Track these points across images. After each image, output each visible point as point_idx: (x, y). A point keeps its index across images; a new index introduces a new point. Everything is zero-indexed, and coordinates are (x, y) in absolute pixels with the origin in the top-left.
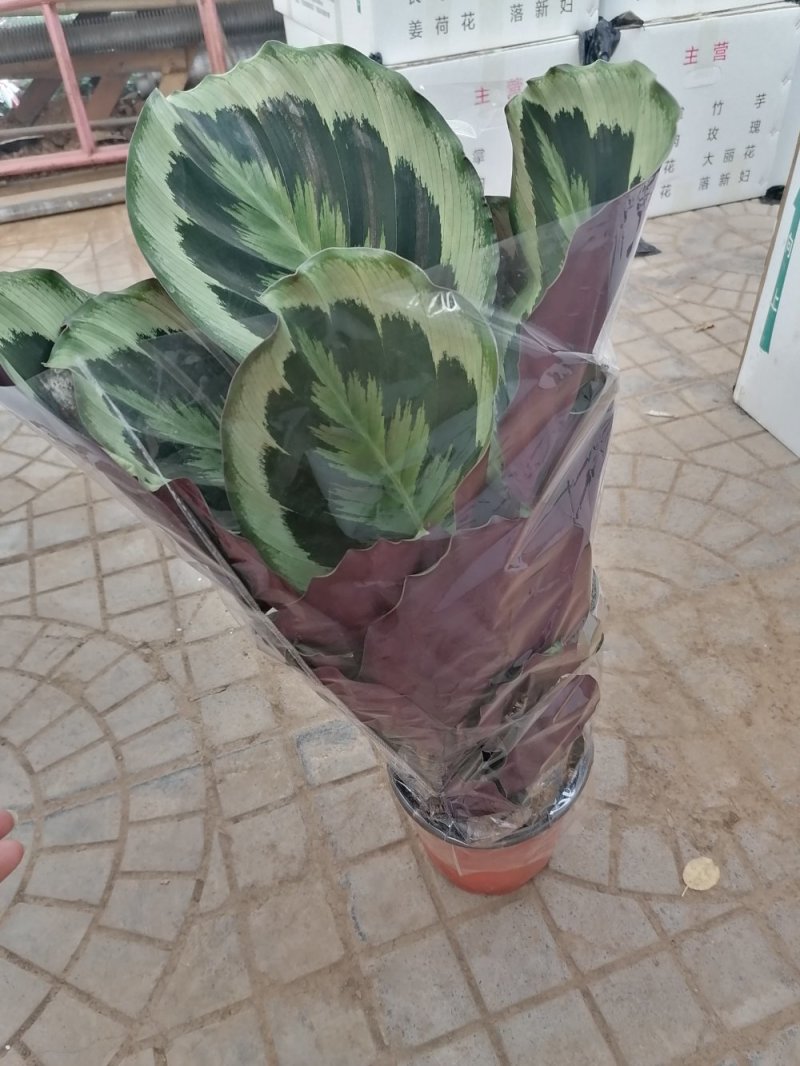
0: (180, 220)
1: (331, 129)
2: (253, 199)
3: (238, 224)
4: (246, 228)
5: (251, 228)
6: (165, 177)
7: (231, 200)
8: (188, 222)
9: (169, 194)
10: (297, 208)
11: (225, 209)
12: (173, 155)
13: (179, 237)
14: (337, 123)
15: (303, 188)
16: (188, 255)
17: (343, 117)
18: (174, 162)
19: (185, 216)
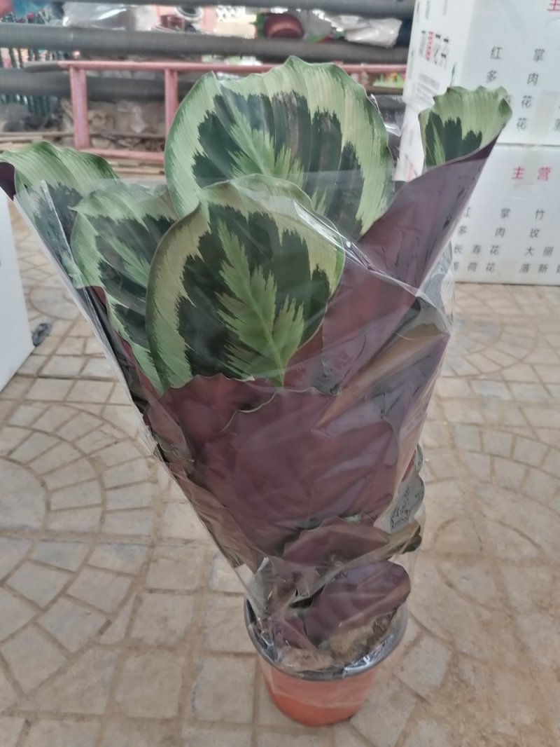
0: (198, 152)
1: (312, 116)
2: (251, 152)
3: (235, 164)
4: (239, 168)
5: (244, 169)
6: (198, 124)
7: (236, 148)
8: (202, 154)
9: (197, 134)
10: (277, 164)
11: (229, 153)
12: (208, 112)
13: (193, 162)
14: (317, 114)
15: (285, 152)
16: (194, 174)
17: (322, 111)
18: (207, 117)
19: (201, 150)
